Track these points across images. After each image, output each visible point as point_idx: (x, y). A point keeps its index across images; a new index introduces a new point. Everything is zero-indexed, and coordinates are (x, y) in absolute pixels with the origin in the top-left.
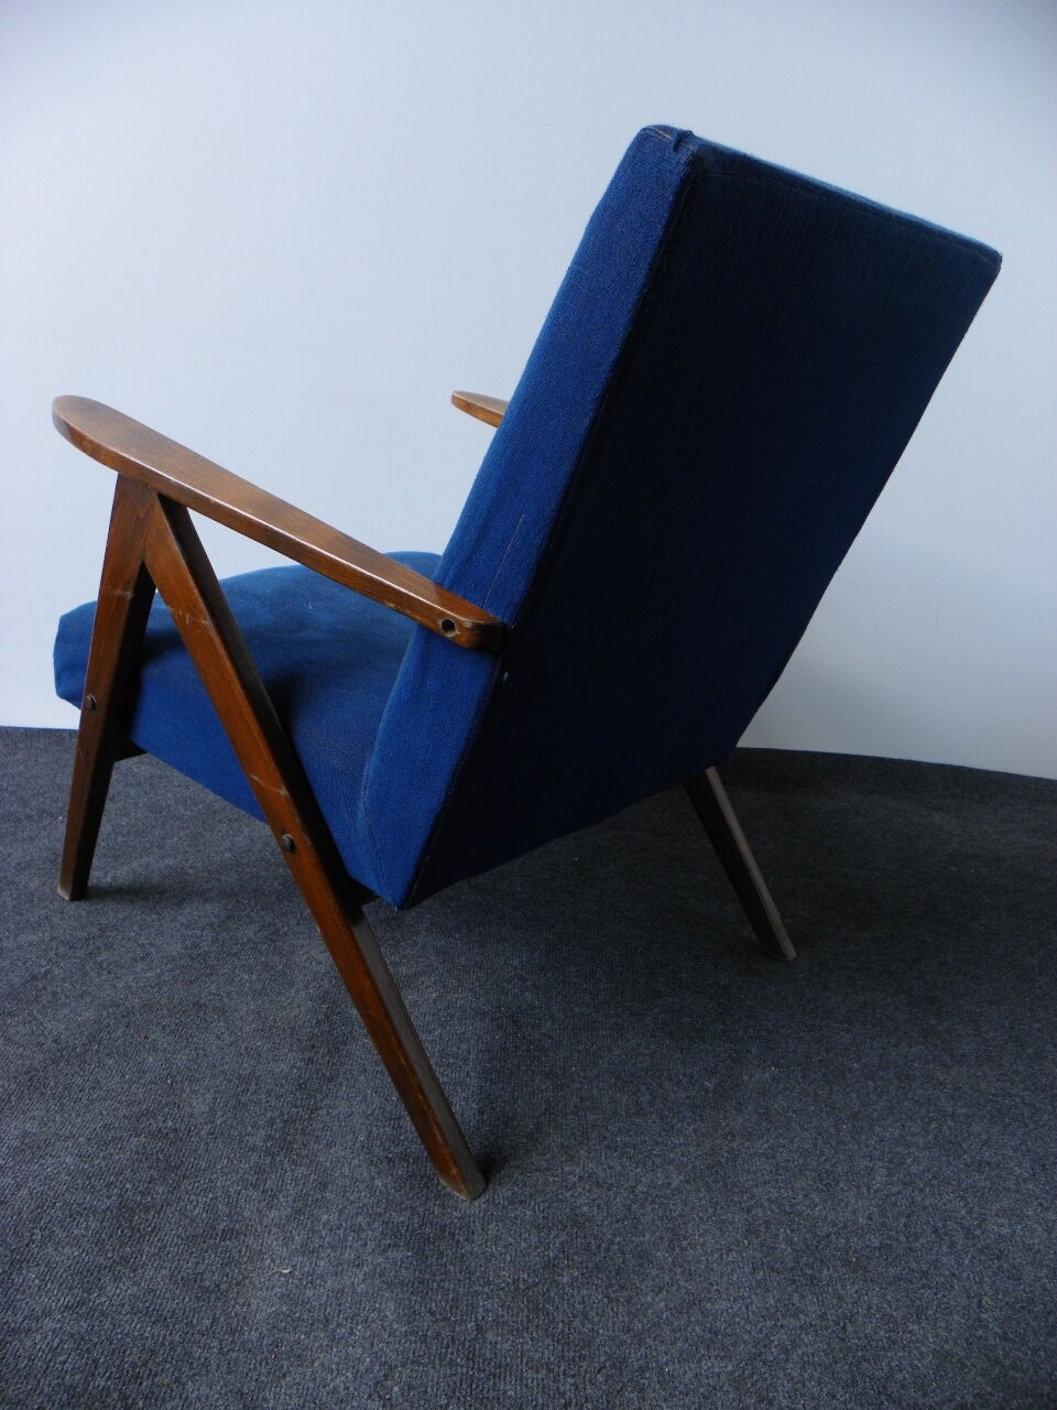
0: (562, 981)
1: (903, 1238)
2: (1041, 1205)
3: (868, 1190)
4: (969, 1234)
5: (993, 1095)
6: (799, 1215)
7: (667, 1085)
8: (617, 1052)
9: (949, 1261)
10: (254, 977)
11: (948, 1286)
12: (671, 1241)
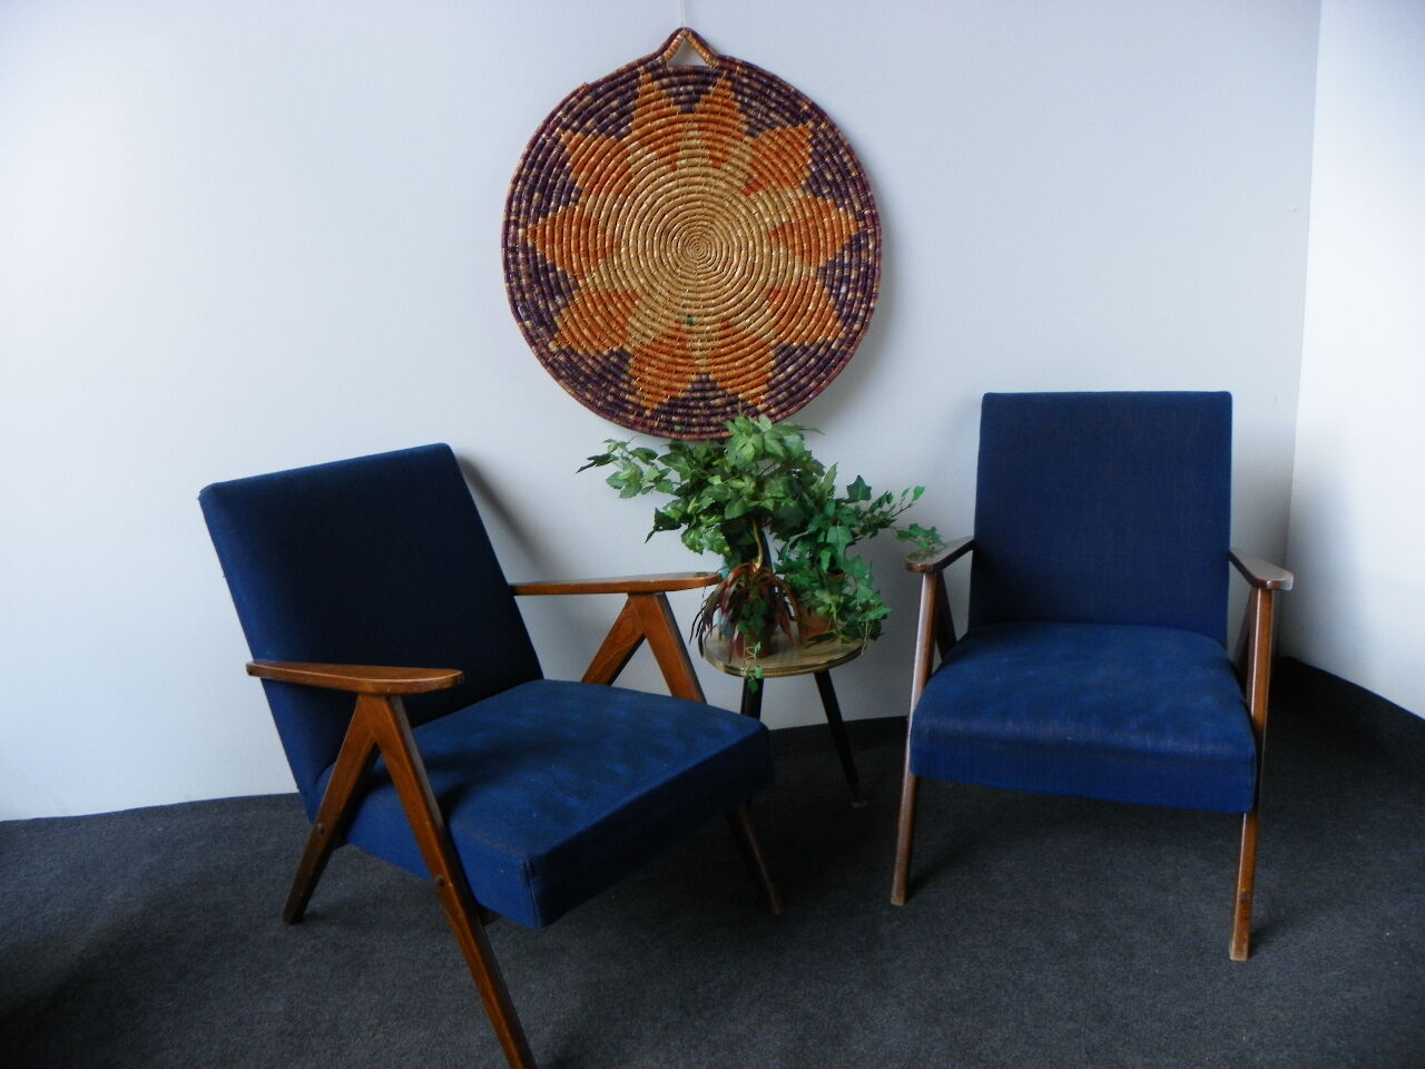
1: (980, 992)
3: (959, 973)
4: (1015, 984)
10: (574, 927)
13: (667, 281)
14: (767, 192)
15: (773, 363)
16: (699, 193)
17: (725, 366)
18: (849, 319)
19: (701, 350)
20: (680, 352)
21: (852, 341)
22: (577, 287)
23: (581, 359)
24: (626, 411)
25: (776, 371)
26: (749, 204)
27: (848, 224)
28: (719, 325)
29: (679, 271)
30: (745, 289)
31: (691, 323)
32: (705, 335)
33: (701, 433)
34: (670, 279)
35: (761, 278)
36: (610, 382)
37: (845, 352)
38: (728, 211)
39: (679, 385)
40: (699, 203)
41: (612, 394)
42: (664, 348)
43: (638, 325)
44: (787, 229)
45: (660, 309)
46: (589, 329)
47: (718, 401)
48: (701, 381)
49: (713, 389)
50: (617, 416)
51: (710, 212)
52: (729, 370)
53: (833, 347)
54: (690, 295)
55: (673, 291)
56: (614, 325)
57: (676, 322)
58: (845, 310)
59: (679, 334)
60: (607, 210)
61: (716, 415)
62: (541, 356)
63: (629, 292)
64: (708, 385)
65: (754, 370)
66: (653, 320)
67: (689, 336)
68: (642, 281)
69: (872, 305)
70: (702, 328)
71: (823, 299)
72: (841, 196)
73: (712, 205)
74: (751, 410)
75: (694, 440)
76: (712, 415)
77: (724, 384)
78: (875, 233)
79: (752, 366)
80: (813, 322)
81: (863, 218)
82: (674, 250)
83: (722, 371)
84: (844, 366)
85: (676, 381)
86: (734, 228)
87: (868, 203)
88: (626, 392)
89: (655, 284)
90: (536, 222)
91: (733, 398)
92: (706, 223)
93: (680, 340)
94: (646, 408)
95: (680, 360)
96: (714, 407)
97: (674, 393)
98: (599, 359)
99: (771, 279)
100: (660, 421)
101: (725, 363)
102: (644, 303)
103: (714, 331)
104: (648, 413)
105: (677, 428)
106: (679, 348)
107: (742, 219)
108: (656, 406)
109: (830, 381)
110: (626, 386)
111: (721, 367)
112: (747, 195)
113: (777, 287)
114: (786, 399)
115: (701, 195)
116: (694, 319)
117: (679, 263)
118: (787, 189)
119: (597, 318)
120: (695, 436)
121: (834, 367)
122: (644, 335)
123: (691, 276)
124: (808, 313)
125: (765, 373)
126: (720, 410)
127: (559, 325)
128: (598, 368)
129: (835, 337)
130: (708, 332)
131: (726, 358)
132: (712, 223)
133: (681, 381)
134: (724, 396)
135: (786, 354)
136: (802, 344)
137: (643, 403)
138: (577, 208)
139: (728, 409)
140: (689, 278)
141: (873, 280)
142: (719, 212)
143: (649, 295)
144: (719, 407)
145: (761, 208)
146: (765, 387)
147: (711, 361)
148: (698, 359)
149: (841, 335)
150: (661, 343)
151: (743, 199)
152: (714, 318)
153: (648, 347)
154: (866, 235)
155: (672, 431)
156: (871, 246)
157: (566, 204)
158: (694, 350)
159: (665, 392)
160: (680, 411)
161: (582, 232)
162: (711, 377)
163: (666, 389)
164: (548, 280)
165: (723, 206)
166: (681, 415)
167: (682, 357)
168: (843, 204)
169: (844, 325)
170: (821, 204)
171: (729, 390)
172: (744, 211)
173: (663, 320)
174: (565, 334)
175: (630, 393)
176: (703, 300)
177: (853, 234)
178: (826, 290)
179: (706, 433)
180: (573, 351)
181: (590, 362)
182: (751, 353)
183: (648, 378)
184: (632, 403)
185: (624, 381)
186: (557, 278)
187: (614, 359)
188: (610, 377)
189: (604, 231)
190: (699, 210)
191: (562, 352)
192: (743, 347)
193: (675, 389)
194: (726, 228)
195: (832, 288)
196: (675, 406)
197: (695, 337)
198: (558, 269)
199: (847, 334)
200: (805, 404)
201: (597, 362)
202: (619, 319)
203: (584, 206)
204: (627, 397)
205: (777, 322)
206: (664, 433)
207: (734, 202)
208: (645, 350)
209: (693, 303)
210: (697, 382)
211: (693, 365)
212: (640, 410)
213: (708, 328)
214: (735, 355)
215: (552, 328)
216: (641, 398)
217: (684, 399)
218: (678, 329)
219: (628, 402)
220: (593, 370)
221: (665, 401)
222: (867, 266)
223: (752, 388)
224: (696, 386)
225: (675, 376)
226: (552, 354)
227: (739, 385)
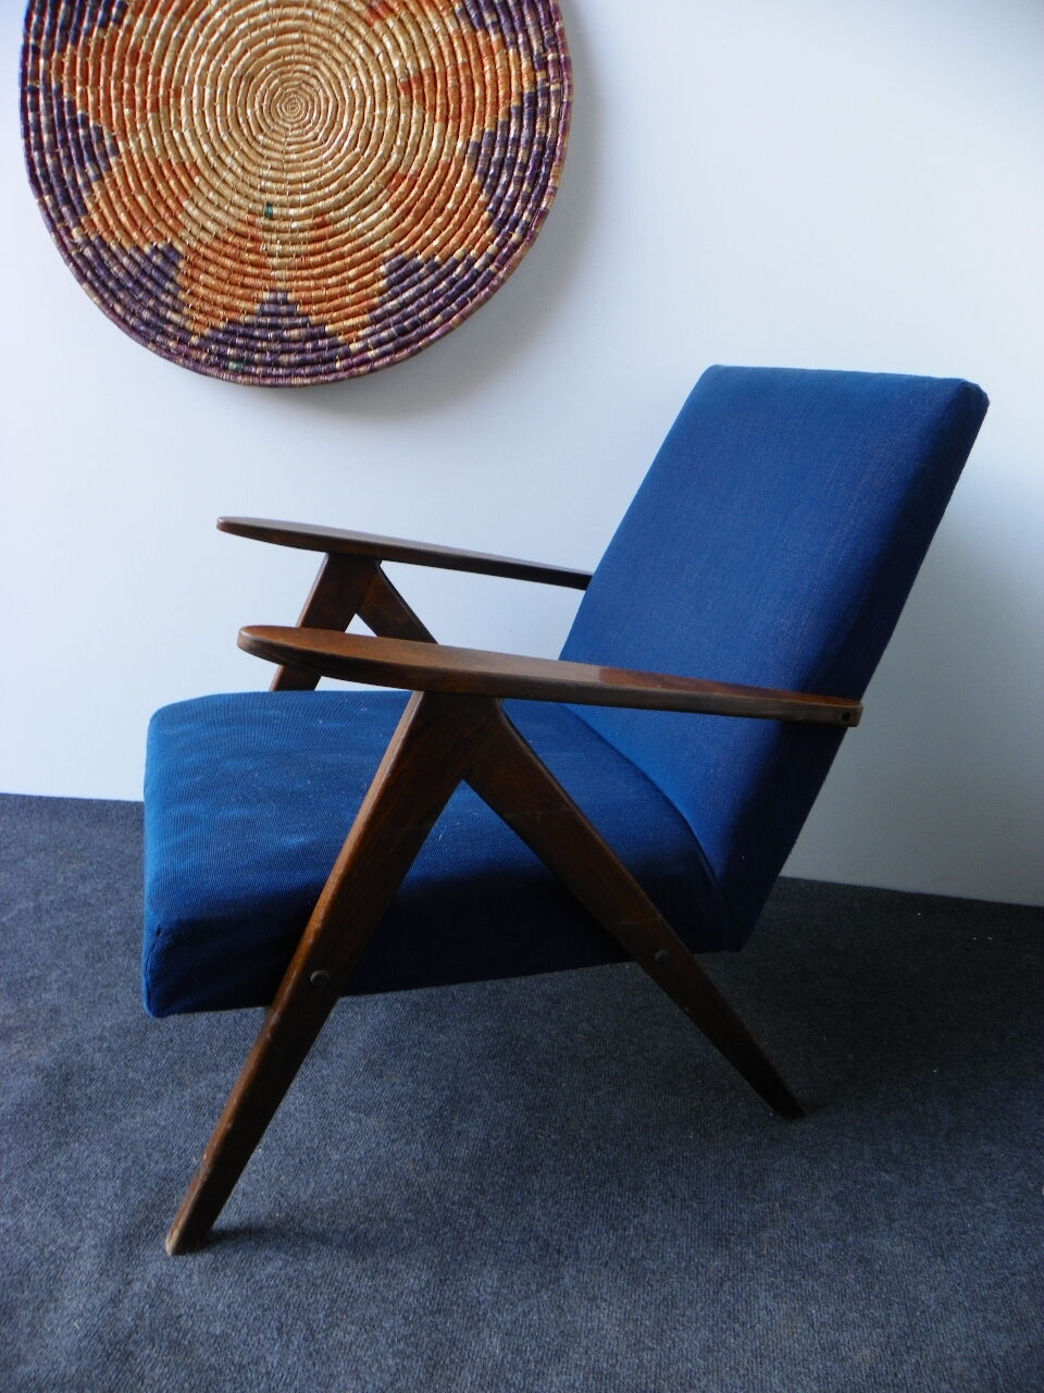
0: (137, 1046)
1: (245, 1330)
2: (405, 1318)
3: (248, 1280)
5: (453, 1203)
6: (170, 1293)
7: (156, 1156)
8: (138, 1119)
9: (273, 1359)
11: (255, 1382)
12: (43, 1301)
13: (242, 151)
14: (401, 21)
15: (383, 283)
16: (297, 18)
17: (312, 283)
18: (504, 224)
19: (281, 256)
20: (252, 257)
21: (505, 257)
22: (116, 151)
23: (114, 256)
24: (164, 333)
25: (385, 295)
26: (370, 39)
27: (520, 77)
28: (309, 222)
29: (260, 137)
30: (355, 168)
31: (271, 217)
32: (287, 236)
33: (265, 376)
34: (246, 149)
35: (380, 152)
36: (149, 293)
37: (492, 275)
38: (340, 49)
39: (243, 305)
40: (296, 36)
41: (149, 309)
42: (229, 249)
43: (195, 213)
44: (427, 81)
45: (227, 192)
46: (129, 215)
47: (295, 333)
48: (275, 302)
49: (290, 315)
50: (154, 342)
51: (313, 50)
52: (317, 288)
53: (476, 266)
54: (271, 173)
55: (249, 167)
56: (162, 210)
57: (250, 212)
58: (502, 209)
59: (251, 231)
60: (163, 39)
61: (289, 352)
62: (63, 246)
63: (187, 164)
64: (284, 309)
65: (354, 292)
66: (219, 208)
67: (267, 236)
68: (206, 148)
69: (543, 205)
70: (284, 225)
71: (470, 192)
72: (513, 29)
73: (315, 39)
74: (340, 350)
75: (253, 384)
76: (283, 352)
77: (307, 308)
78: (559, 93)
79: (352, 286)
80: (450, 226)
81: (544, 65)
82: (257, 106)
83: (309, 289)
84: (487, 297)
85: (241, 298)
86: (346, 76)
87: (556, 41)
88: (168, 307)
89: (223, 155)
90: (62, 50)
91: (316, 330)
92: (307, 68)
93: (254, 239)
94: (193, 333)
95: (249, 269)
96: (289, 340)
97: (232, 315)
98: (137, 257)
99: (394, 156)
100: (211, 353)
101: (313, 277)
102: (207, 182)
103: (302, 230)
104: (194, 340)
105: (232, 365)
106: (249, 251)
107: (358, 62)
108: (207, 332)
109: (463, 318)
110: (169, 300)
111: (307, 283)
112: (369, 25)
113: (400, 171)
114: (392, 339)
115: (298, 23)
116: (275, 211)
117: (263, 126)
118: (431, 16)
119: (140, 199)
120: (256, 380)
121: (473, 295)
122: (204, 228)
123: (278, 146)
124: (445, 212)
125: (368, 297)
126: (297, 346)
127: (89, 206)
128: (134, 271)
129: (482, 251)
130: (293, 231)
131: (316, 271)
132: (317, 68)
133: (248, 299)
134: (304, 326)
135: (403, 272)
136: (428, 260)
137: (190, 325)
138: (121, 33)
139: (309, 345)
140: (275, 151)
141: (549, 166)
142: (325, 51)
143: (214, 170)
144: (295, 341)
145: (389, 46)
146: (366, 318)
147: (294, 273)
148: (274, 269)
149: (491, 249)
150: (226, 242)
151: (362, 30)
152: (302, 211)
153: (207, 247)
154: (547, 93)
155: (226, 369)
156: (553, 114)
157: (104, 25)
158: (271, 255)
159: (222, 313)
160: (239, 341)
161: (127, 69)
162: (290, 297)
163: (225, 308)
164: (77, 140)
165: (331, 42)
166: (241, 347)
167: (253, 264)
168: (515, 43)
169: (498, 234)
170: (481, 42)
171: (313, 319)
172: (361, 49)
173: (232, 210)
174: (95, 218)
175: (175, 311)
176: (291, 183)
177: (526, 92)
178: (476, 180)
179: (270, 376)
180: (104, 244)
181: (125, 261)
182: (352, 265)
183: (202, 291)
184: (175, 325)
185: (168, 292)
186: (88, 136)
187: (157, 260)
188: (149, 285)
189: (158, 72)
190: (297, 47)
191: (88, 242)
192: (342, 257)
193: (236, 310)
194: (335, 76)
195: (485, 175)
196: (233, 333)
197: (274, 236)
198: (91, 123)
199: (500, 247)
200: (420, 349)
201: (136, 263)
202: (170, 202)
203: (129, 29)
204: (169, 314)
205: (397, 223)
206: (213, 371)
207: (349, 34)
208: (202, 250)
209: (274, 186)
210: (269, 302)
211: (267, 278)
212: (183, 335)
213: (294, 225)
214: (330, 267)
215: (78, 210)
216: (188, 317)
217: (247, 325)
218: (251, 224)
219: (169, 322)
220: (128, 273)
221: (222, 325)
222: (543, 143)
223: (347, 317)
224: (266, 308)
225: (241, 292)
226: (76, 245)
227: (328, 311)
